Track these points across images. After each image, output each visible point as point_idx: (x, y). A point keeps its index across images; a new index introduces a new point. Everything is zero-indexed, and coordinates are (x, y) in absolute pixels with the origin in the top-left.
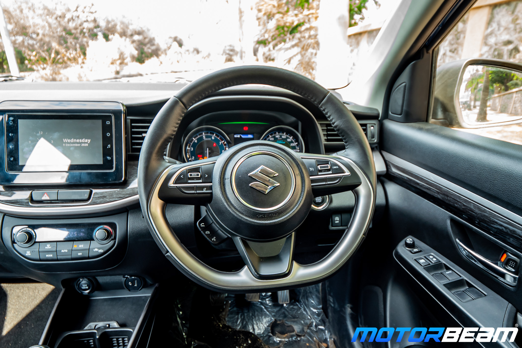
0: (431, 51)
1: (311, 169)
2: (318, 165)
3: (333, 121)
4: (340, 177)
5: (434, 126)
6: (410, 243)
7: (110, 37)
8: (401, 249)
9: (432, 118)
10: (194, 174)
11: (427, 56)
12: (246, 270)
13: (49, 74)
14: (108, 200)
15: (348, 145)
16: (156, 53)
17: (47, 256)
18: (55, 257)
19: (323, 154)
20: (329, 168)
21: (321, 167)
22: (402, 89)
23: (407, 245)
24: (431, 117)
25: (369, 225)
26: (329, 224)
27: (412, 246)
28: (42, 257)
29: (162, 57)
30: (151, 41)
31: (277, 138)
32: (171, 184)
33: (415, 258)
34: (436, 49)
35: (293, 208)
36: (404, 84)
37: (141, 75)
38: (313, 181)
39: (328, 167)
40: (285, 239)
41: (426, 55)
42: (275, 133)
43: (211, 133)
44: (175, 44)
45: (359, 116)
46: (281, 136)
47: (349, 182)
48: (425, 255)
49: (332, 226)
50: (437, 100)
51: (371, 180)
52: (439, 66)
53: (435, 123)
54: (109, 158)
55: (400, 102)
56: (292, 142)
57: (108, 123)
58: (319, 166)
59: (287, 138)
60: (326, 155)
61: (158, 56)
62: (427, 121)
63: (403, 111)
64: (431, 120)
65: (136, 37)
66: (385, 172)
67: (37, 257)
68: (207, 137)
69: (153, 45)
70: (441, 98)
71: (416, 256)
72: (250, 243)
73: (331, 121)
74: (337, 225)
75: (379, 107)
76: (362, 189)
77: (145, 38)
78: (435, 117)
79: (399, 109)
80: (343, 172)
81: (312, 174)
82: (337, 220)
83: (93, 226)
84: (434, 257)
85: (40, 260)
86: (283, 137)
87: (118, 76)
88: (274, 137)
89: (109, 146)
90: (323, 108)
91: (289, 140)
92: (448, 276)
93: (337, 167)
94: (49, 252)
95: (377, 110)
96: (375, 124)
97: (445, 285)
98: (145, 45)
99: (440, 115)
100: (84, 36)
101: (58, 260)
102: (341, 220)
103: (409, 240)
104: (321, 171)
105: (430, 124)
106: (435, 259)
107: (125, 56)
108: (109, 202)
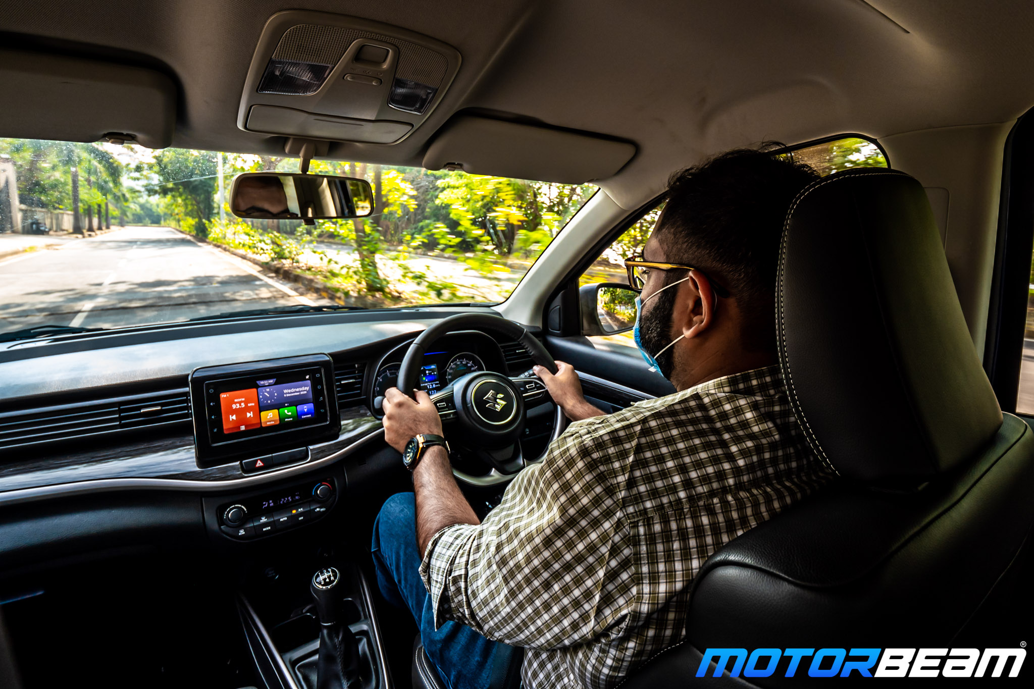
1: (522, 389)
12: (495, 471)
14: (328, 453)
17: (264, 529)
18: (274, 529)
20: (534, 386)
22: (558, 311)
28: (259, 532)
35: (518, 421)
36: (559, 307)
38: (525, 397)
40: (514, 445)
42: (456, 360)
43: (394, 370)
46: (461, 362)
54: (322, 411)
55: (557, 320)
56: (472, 366)
57: (318, 375)
58: (527, 386)
59: (467, 363)
62: (580, 334)
63: (562, 328)
67: (253, 534)
68: (391, 374)
79: (557, 326)
81: (523, 392)
83: (312, 485)
85: (257, 536)
86: (463, 363)
88: (456, 364)
89: (321, 399)
90: (522, 342)
91: (469, 365)
94: (265, 525)
95: (538, 327)
101: (277, 531)
104: (529, 389)
108: (329, 455)
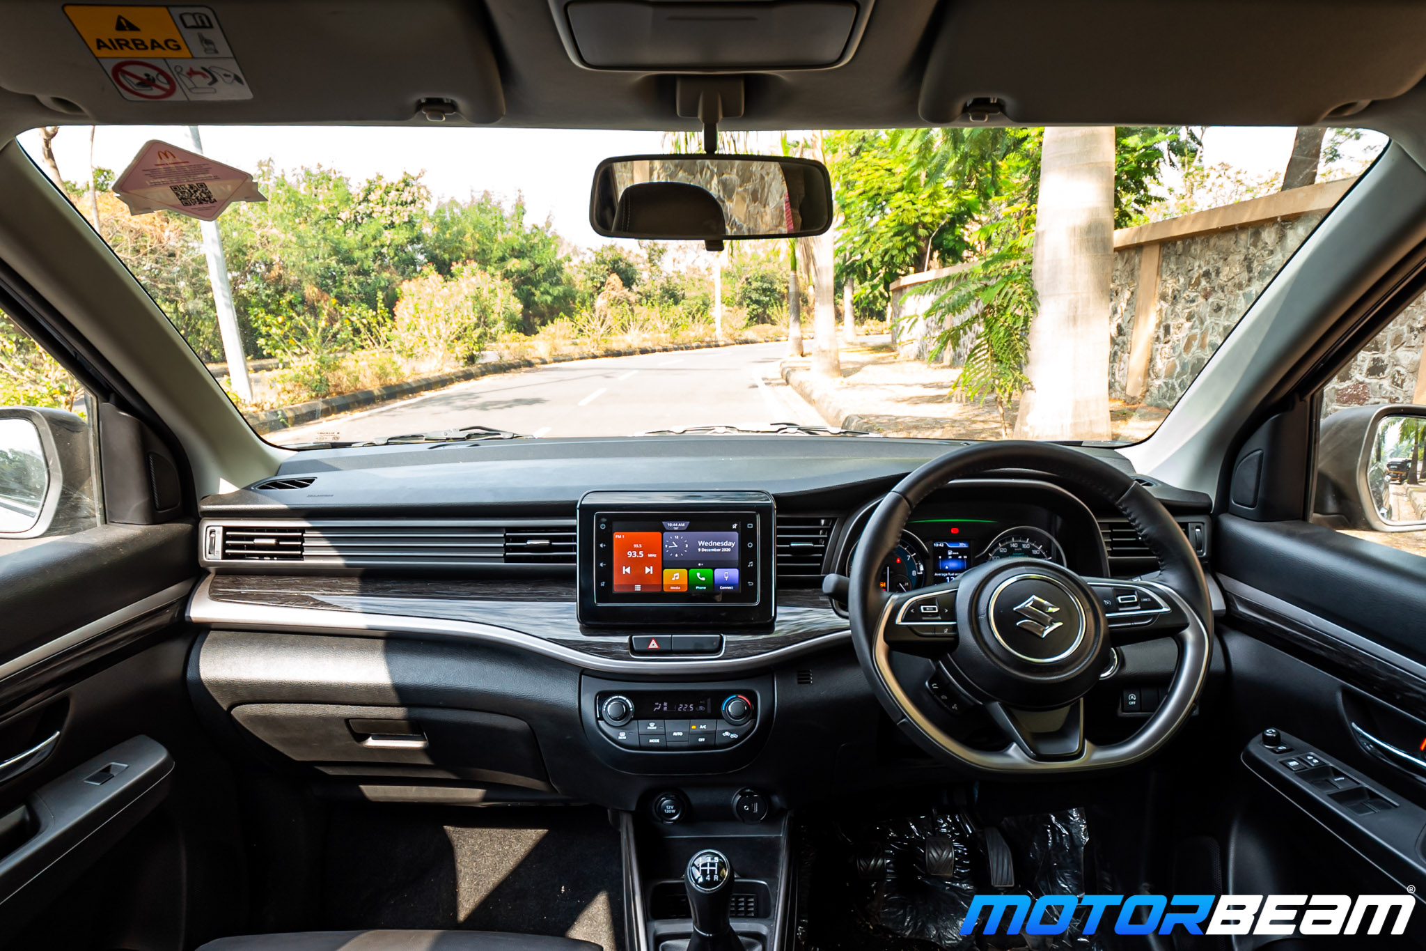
0: (1308, 398)
1: (1106, 602)
2: (1118, 596)
3: (1141, 527)
4: (1154, 615)
5: (1317, 530)
6: (1272, 737)
7: (455, 268)
8: (1256, 748)
9: (1315, 512)
10: (929, 609)
11: (1301, 407)
12: (1015, 748)
13: (312, 370)
14: (750, 652)
15: (1164, 565)
16: (565, 305)
17: (651, 741)
18: (664, 744)
19: (1108, 578)
20: (1136, 600)
21: (1122, 599)
22: (1256, 461)
23: (1267, 740)
24: (1312, 511)
25: (1192, 709)
26: (1117, 706)
27: (1275, 741)
28: (643, 743)
29: (583, 316)
30: (553, 274)
31: (1014, 548)
32: (898, 621)
33: (1281, 760)
34: (1318, 394)
35: (1083, 661)
36: (1259, 452)
37: (529, 364)
38: (1111, 620)
39: (1133, 599)
40: (1068, 708)
41: (1299, 404)
42: (1011, 539)
44: (615, 279)
45: (1176, 509)
46: (1020, 545)
47: (1169, 623)
48: (1298, 756)
49: (1123, 711)
50: (1323, 477)
51: (1205, 621)
52: (1326, 415)
53: (1318, 523)
54: (751, 584)
55: (1251, 482)
57: (750, 526)
58: (1119, 598)
59: (1032, 548)
60: (1112, 577)
61: (570, 313)
62: (1304, 518)
63: (1258, 500)
64: (1314, 516)
65: (514, 264)
66: (1224, 613)
67: (636, 743)
69: (558, 283)
70: (1332, 474)
71: (1282, 757)
72: (1016, 712)
73: (1137, 526)
74: (1132, 709)
75: (1212, 493)
76: (1189, 634)
77: (537, 266)
78: (1320, 508)
79: (1250, 497)
80: (1159, 607)
81: (1108, 609)
82: (1132, 700)
83: (722, 696)
84: (1315, 758)
85: (640, 748)
86: (1024, 546)
87: (473, 369)
88: (1008, 547)
89: (751, 564)
90: (1124, 506)
91: (1035, 552)
92: (1337, 784)
93: (1149, 600)
94: (653, 735)
95: (1207, 496)
96: (1203, 523)
97: (1331, 796)
98: (536, 284)
99: (1331, 506)
100: (384, 268)
101: (666, 749)
102: (1139, 700)
103: (1270, 732)
104: (1122, 605)
105: (1308, 523)
106: (1315, 761)
107: (492, 317)
108: (751, 656)
